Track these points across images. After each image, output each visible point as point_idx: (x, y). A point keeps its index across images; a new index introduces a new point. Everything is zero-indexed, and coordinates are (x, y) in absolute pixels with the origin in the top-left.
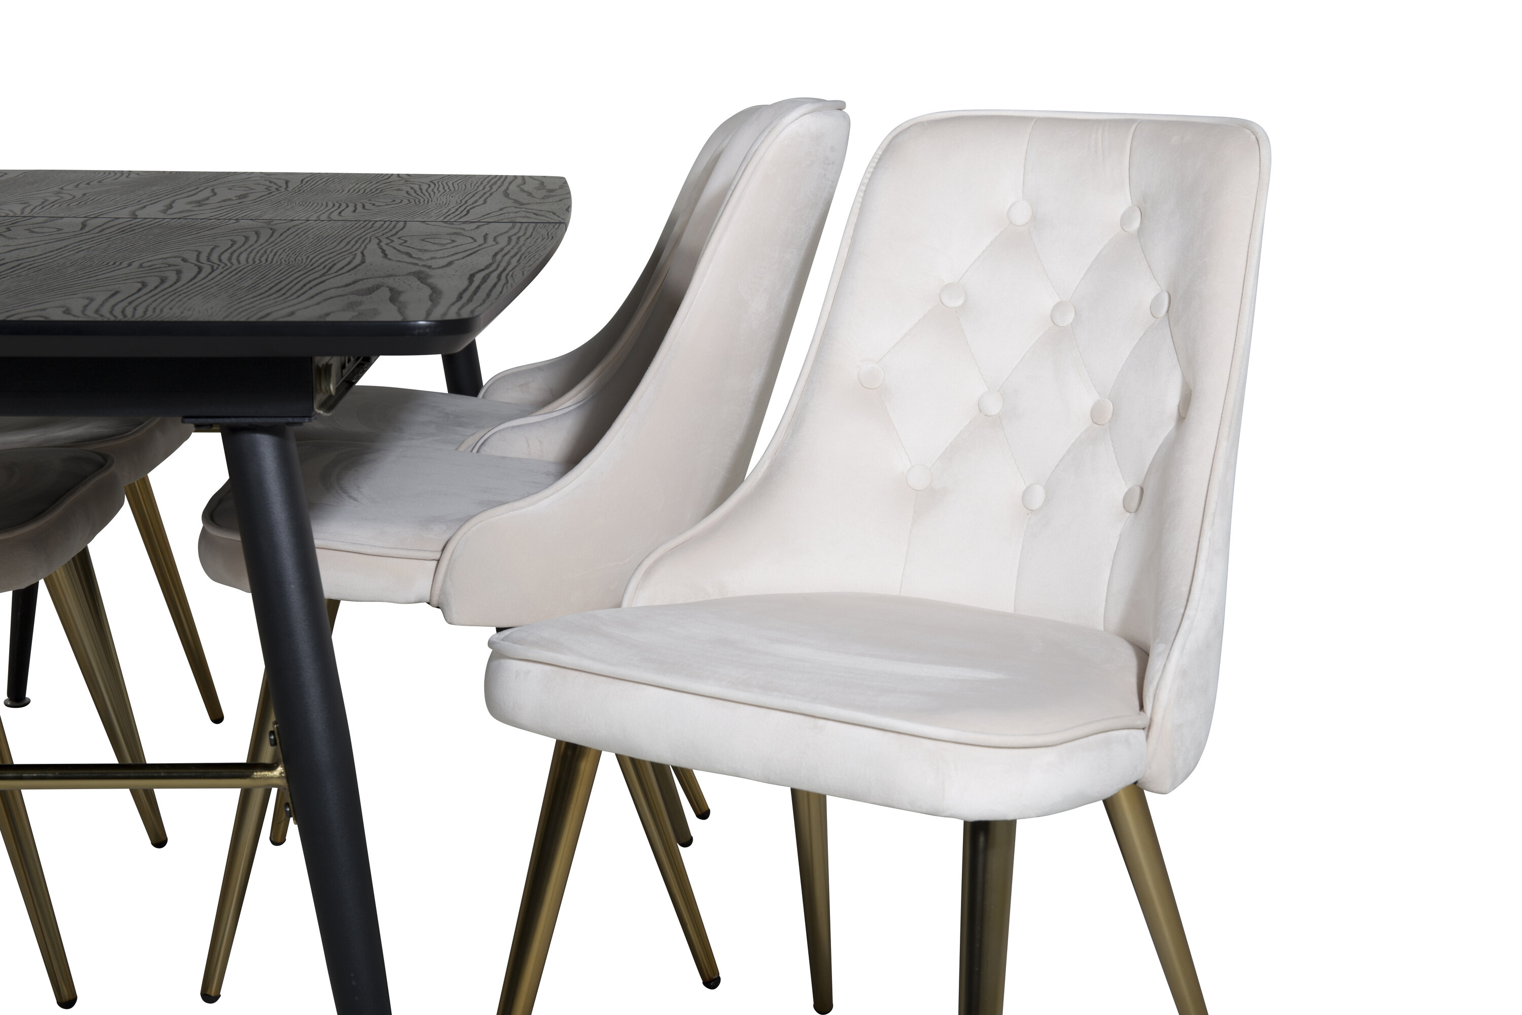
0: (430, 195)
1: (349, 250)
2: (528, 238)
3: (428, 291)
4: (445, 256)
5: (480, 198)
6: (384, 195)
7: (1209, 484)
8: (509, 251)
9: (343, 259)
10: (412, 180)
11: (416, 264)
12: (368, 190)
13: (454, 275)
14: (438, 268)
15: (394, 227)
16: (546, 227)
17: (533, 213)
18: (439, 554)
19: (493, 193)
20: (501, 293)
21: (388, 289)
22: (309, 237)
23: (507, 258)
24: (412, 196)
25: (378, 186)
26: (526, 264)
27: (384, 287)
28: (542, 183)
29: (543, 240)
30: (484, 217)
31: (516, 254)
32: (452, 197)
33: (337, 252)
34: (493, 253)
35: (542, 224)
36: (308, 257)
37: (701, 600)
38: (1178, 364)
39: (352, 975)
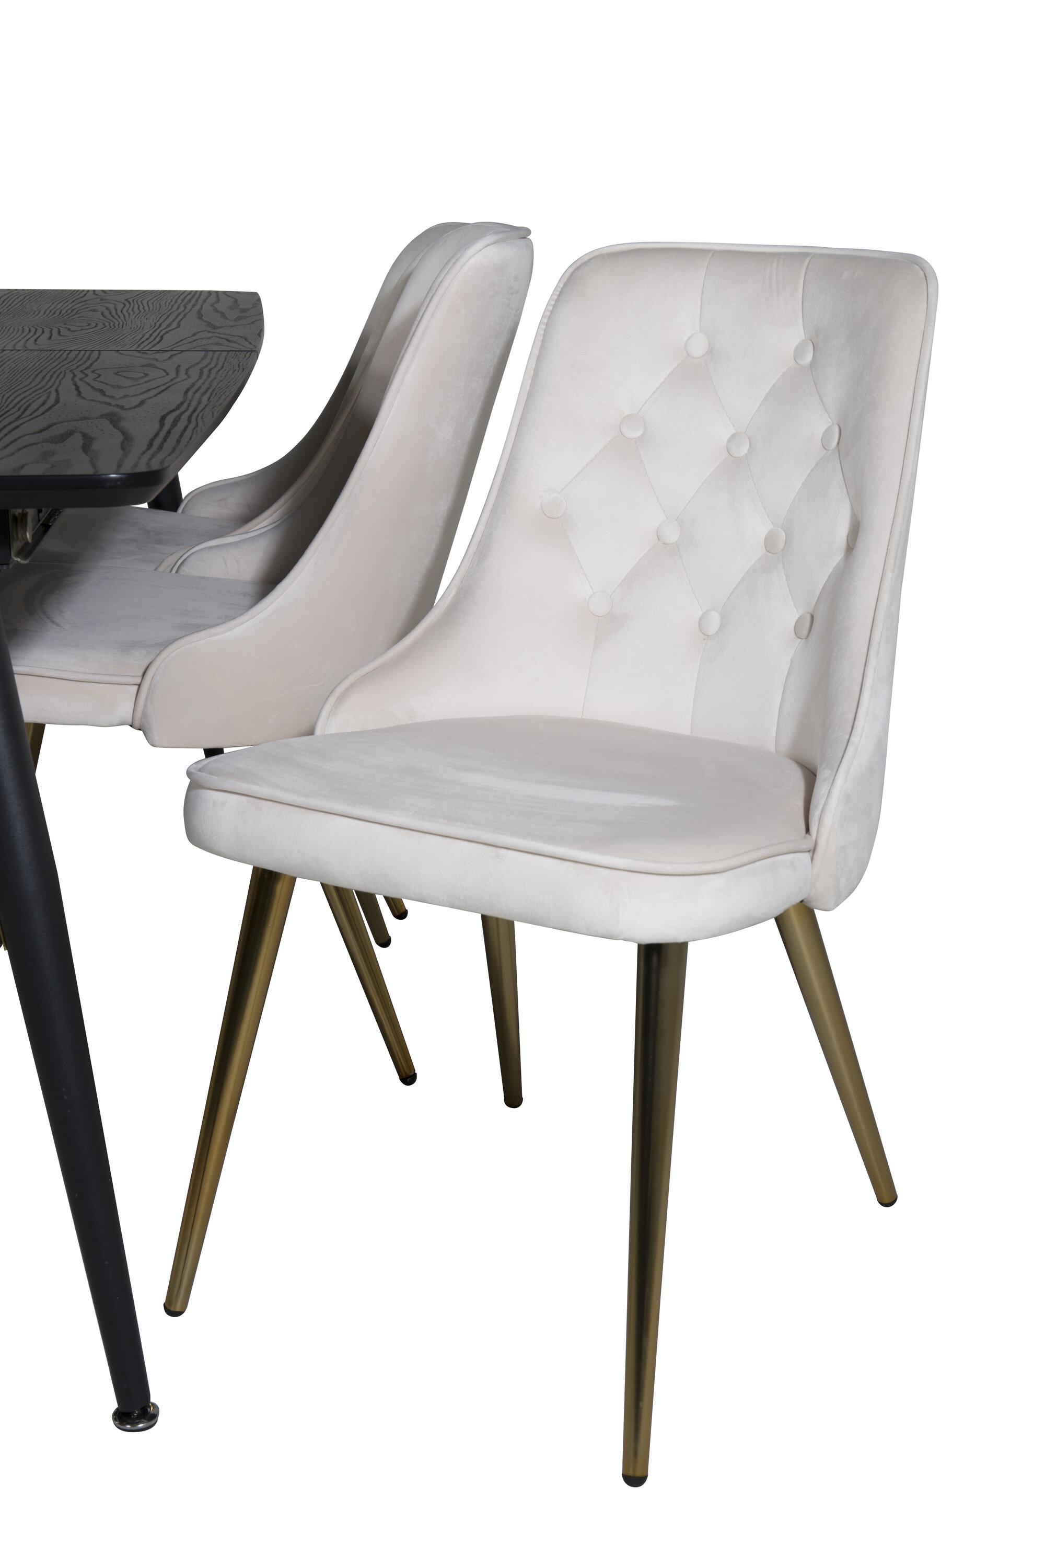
0: (125, 317)
1: (43, 387)
2: (219, 371)
3: (119, 437)
4: (137, 393)
5: (174, 320)
6: (80, 317)
7: (874, 614)
8: (200, 387)
9: (38, 399)
10: (108, 298)
11: (109, 404)
12: (64, 311)
13: (145, 417)
14: (130, 409)
15: (89, 358)
16: (238, 356)
17: (226, 339)
18: (140, 678)
19: (187, 314)
20: (190, 439)
21: (80, 435)
22: (4, 371)
23: (198, 394)
24: (107, 318)
25: (73, 306)
26: (216, 402)
27: (77, 432)
28: (236, 301)
29: (234, 372)
30: (178, 344)
31: (206, 392)
32: (147, 319)
33: (32, 390)
34: (184, 390)
35: (234, 353)
36: (4, 396)
37: (392, 725)
38: (847, 496)
39: (64, 1090)
